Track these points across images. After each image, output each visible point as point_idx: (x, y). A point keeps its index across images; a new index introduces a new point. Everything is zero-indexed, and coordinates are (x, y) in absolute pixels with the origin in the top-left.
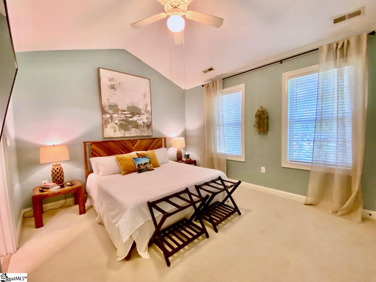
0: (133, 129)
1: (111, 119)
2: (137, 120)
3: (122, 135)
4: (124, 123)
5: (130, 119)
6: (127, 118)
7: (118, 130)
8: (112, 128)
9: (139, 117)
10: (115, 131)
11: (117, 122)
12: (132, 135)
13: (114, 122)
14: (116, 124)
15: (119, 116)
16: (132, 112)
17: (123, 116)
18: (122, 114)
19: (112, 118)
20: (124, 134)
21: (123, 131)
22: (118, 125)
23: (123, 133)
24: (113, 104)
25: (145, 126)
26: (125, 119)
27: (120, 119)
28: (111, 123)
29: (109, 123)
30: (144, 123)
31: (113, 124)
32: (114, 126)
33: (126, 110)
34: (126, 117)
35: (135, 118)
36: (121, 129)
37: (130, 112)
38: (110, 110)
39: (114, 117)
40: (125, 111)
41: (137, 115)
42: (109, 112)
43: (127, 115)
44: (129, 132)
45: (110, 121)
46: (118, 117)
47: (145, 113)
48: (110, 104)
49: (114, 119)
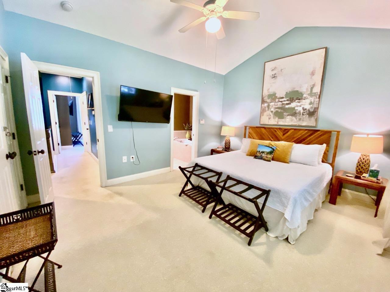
0: (288, 117)
1: (268, 108)
2: (296, 107)
3: (276, 123)
4: (279, 111)
5: (287, 106)
6: (283, 106)
7: (272, 118)
8: (268, 116)
9: (299, 102)
10: (269, 118)
11: (272, 110)
12: (286, 124)
13: (270, 109)
14: (272, 112)
15: (276, 104)
16: (290, 98)
17: (280, 103)
18: (279, 101)
19: (268, 106)
20: (278, 122)
21: (277, 119)
22: (273, 113)
23: (277, 121)
24: (272, 93)
25: (305, 114)
26: (281, 106)
27: (276, 107)
28: (267, 111)
29: (265, 111)
30: (304, 109)
31: (269, 112)
32: (269, 114)
33: (284, 97)
34: (283, 104)
35: (293, 105)
36: (275, 117)
37: (288, 99)
38: (269, 99)
39: (270, 106)
40: (283, 98)
41: (297, 101)
42: (267, 101)
43: (284, 102)
44: (283, 120)
45: (267, 109)
46: (275, 105)
47: (309, 97)
48: (270, 93)
49: (270, 107)
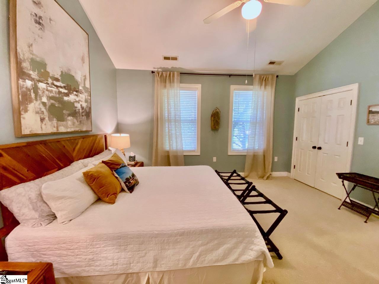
0: (70, 118)
1: (34, 92)
2: (75, 102)
3: (55, 130)
4: (56, 105)
5: (66, 98)
6: (61, 96)
7: (47, 119)
8: (37, 113)
9: (77, 96)
10: (42, 120)
11: (44, 99)
12: (69, 130)
13: (41, 99)
14: (44, 104)
15: (49, 88)
16: (68, 85)
17: (54, 89)
18: (53, 84)
19: (36, 89)
20: (57, 128)
21: (55, 121)
22: (47, 107)
23: (56, 126)
24: (38, 59)
25: (83, 114)
26: (57, 96)
27: (51, 95)
28: (35, 101)
29: (31, 101)
30: (82, 108)
31: (39, 104)
32: (40, 109)
33: (60, 78)
34: (60, 93)
35: (72, 98)
36: (52, 116)
37: (65, 85)
38: (34, 70)
39: (39, 89)
40: (57, 80)
41: (75, 93)
42: (30, 75)
43: (61, 90)
44: (65, 123)
45: (33, 95)
46: (47, 90)
47: (83, 91)
48: (34, 57)
49: (40, 92)
